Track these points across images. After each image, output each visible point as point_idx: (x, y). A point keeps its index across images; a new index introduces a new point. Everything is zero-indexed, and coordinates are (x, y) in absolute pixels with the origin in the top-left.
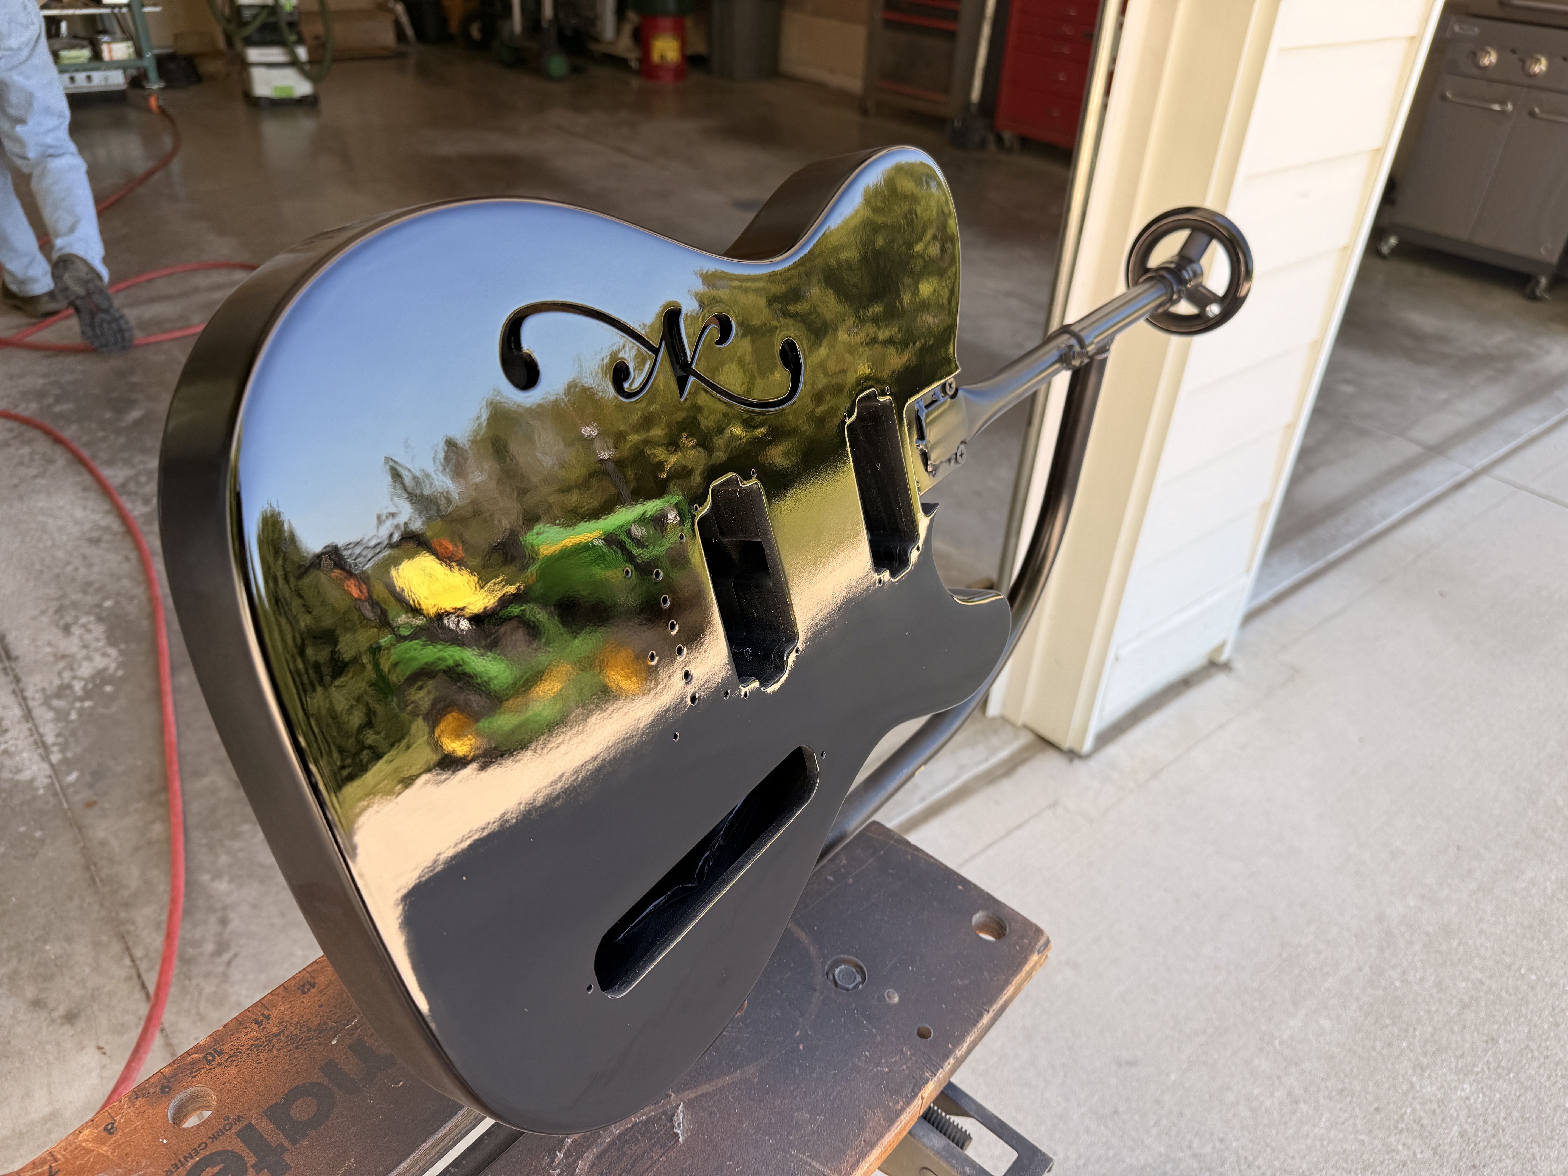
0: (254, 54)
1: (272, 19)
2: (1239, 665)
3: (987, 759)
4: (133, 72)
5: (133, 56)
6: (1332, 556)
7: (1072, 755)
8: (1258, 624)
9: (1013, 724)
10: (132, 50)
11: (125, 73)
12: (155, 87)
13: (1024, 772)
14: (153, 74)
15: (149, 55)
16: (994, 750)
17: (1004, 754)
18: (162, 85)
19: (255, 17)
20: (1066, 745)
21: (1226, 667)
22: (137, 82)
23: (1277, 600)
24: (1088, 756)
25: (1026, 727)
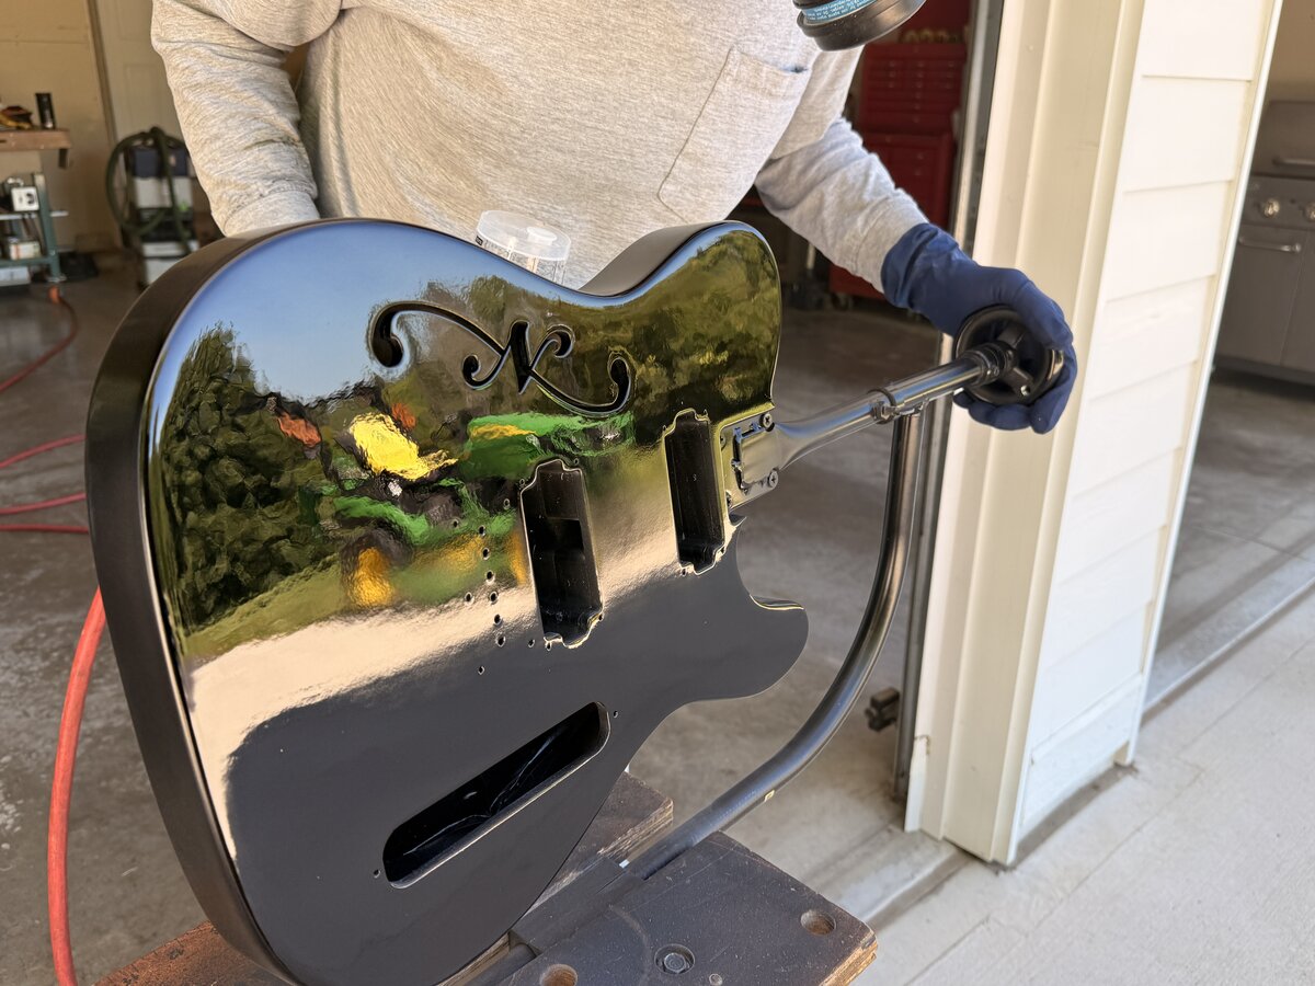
0: (150, 249)
1: (169, 219)
2: (1142, 767)
3: (913, 877)
4: (36, 268)
5: (39, 255)
6: (1212, 657)
7: (997, 867)
8: (1153, 725)
9: (933, 839)
10: (37, 250)
11: (29, 270)
12: (57, 280)
13: (950, 887)
14: (55, 269)
15: (53, 253)
16: (918, 867)
17: (928, 870)
18: (63, 278)
19: (152, 217)
20: (989, 858)
21: (1131, 769)
22: (39, 277)
23: (1169, 700)
24: (1013, 867)
25: (946, 840)
